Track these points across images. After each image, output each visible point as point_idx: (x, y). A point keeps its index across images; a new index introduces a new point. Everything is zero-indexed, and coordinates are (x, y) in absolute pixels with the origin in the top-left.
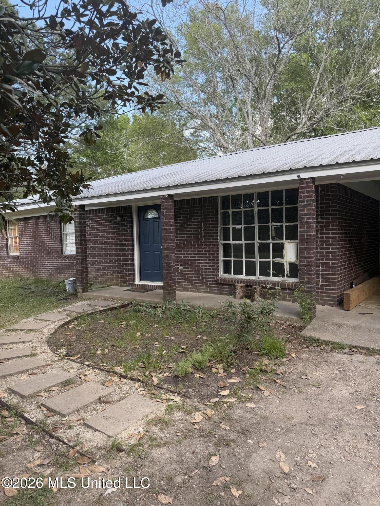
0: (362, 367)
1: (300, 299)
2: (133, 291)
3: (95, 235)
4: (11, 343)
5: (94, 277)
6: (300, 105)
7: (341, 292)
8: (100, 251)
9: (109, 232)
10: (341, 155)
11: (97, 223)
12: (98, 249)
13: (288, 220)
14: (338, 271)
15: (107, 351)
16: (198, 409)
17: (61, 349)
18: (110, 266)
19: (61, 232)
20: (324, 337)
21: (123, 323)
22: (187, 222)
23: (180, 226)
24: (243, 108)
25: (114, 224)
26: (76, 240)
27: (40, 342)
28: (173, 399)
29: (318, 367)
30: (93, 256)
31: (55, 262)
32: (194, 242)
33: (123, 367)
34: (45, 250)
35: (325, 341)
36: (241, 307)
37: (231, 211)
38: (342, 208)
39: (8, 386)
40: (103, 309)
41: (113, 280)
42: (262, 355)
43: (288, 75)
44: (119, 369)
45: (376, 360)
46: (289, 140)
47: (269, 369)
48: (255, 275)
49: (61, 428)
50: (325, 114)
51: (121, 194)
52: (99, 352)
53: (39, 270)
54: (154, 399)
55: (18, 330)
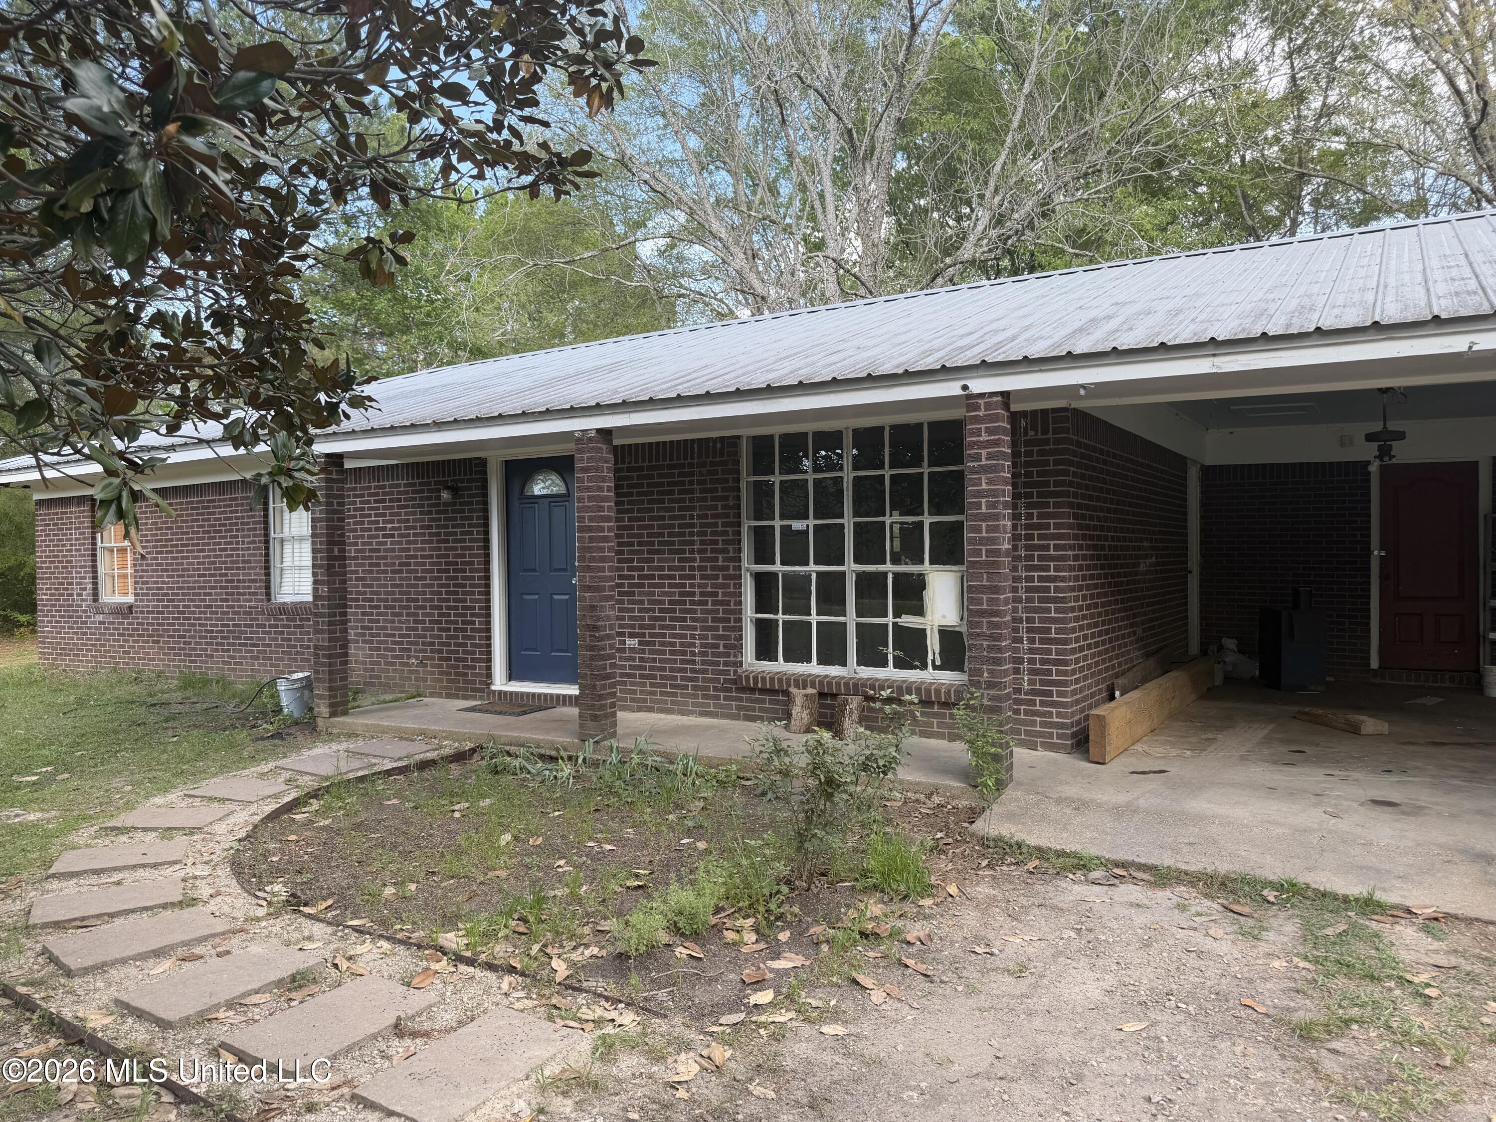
0: (1140, 919)
1: (970, 729)
2: (487, 712)
3: (371, 544)
4: (116, 869)
5: (365, 670)
6: (969, 180)
7: (1082, 710)
8: (386, 593)
9: (415, 535)
10: (1080, 330)
11: (378, 508)
12: (379, 586)
13: (936, 510)
14: (1073, 651)
15: (413, 887)
16: (686, 1046)
17: (271, 883)
18: (416, 636)
19: (267, 535)
20: (1035, 837)
21: (457, 807)
22: (651, 510)
23: (630, 519)
24: (809, 185)
25: (430, 513)
26: (314, 559)
27: (207, 863)
28: (613, 1020)
29: (1020, 921)
30: (364, 607)
31: (246, 626)
32: (670, 569)
33: (461, 933)
34: (215, 588)
35: (1038, 849)
36: (809, 752)
37: (776, 479)
38: (1083, 477)
39: (116, 994)
40: (395, 765)
41: (425, 680)
42: (865, 890)
43: (938, 94)
44: (451, 940)
45: (1176, 899)
46: (939, 280)
47: (884, 929)
48: (844, 664)
49: (284, 1112)
50: (1039, 210)
51: (456, 423)
52: (389, 891)
53: (195, 649)
54: (558, 1020)
55: (136, 828)
